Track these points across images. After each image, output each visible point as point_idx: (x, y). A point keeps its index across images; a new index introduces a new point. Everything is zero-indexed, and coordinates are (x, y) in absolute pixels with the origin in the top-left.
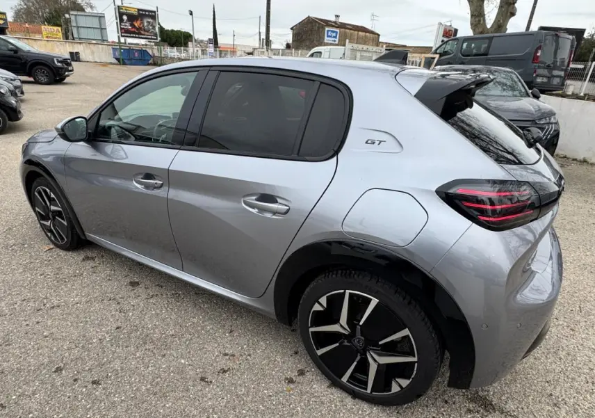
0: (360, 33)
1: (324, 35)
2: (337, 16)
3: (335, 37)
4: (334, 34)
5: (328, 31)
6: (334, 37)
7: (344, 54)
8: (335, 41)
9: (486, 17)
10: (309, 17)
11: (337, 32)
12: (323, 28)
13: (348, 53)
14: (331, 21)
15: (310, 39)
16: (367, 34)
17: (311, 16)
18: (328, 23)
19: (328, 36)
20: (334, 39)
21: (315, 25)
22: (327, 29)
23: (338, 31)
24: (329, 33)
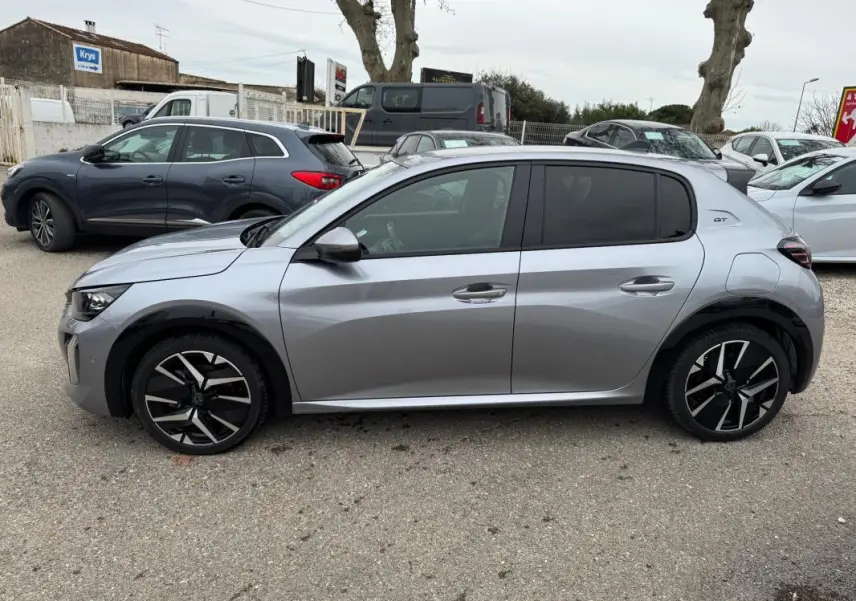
0: (142, 57)
1: (72, 57)
2: (88, 23)
3: (96, 62)
4: (92, 56)
5: (78, 50)
6: (92, 61)
7: (237, 105)
8: (96, 68)
9: (382, 54)
10: (28, 19)
11: (97, 53)
12: (66, 42)
13: (243, 104)
14: (78, 32)
15: (40, 63)
16: (155, 59)
17: (33, 17)
18: (74, 34)
19: (80, 59)
20: (93, 65)
21: (48, 37)
22: (75, 45)
23: (99, 50)
24: (82, 54)
